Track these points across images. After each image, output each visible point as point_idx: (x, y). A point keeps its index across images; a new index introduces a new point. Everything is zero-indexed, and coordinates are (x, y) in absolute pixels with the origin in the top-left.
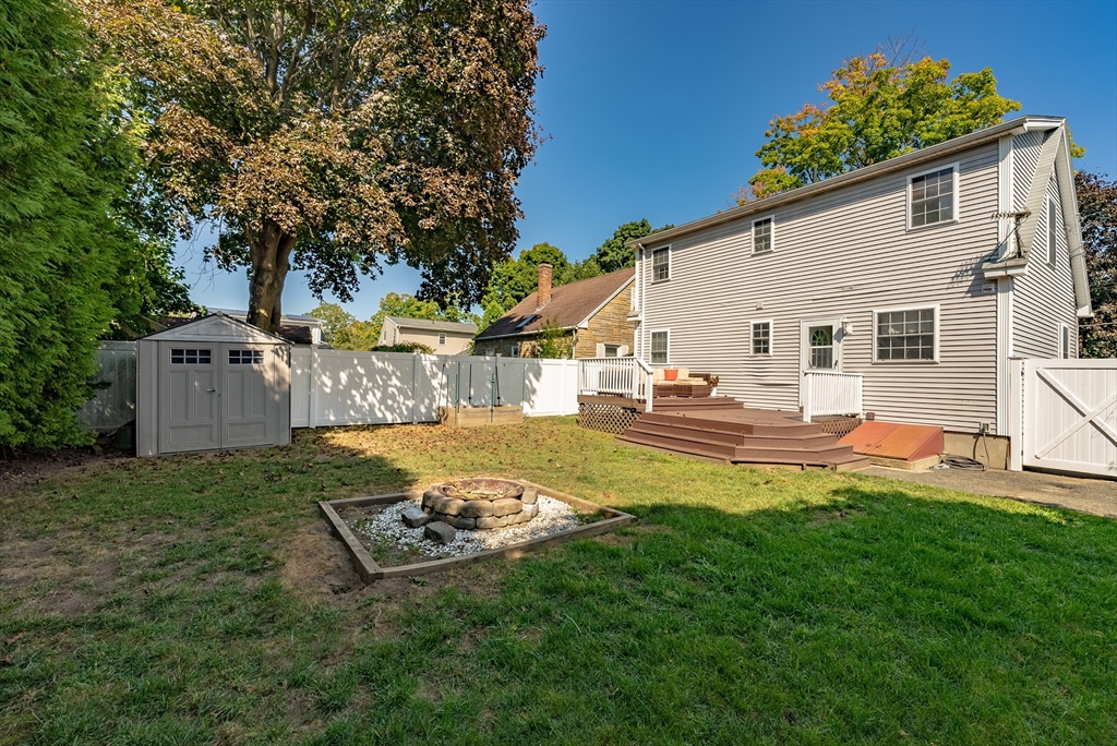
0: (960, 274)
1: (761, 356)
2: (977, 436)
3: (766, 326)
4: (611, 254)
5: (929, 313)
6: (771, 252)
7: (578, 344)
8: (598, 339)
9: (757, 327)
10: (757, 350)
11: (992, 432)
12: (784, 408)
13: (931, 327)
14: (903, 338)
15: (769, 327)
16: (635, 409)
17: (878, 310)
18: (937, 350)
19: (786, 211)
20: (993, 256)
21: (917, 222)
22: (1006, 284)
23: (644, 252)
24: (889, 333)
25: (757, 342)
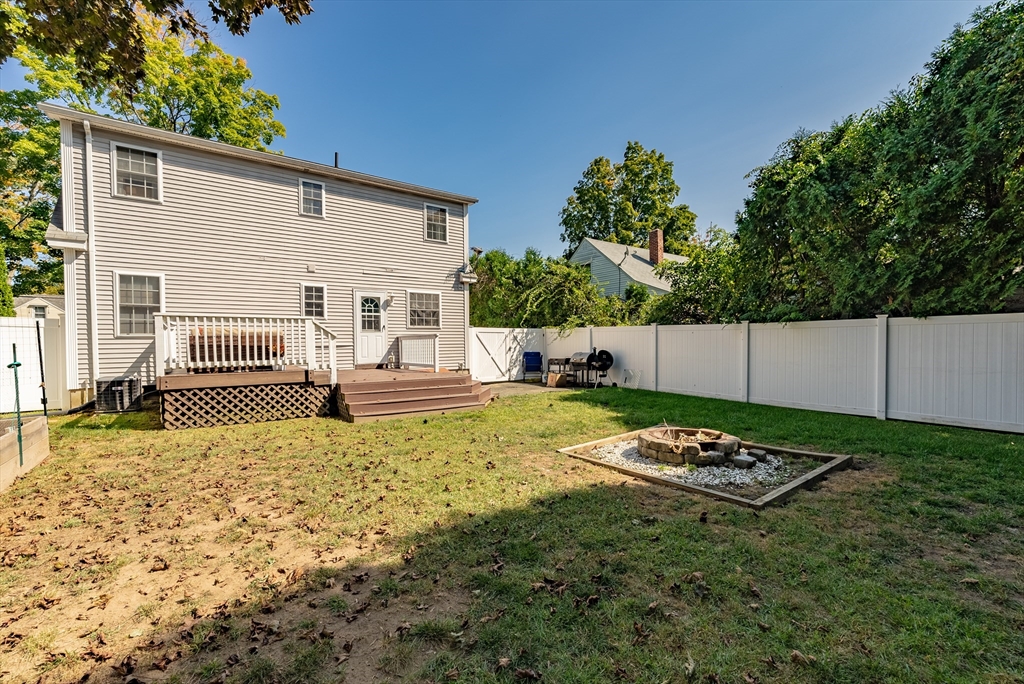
0: (449, 275)
2: (457, 371)
3: (320, 290)
5: (436, 297)
6: (322, 219)
10: (309, 313)
13: (437, 306)
14: (422, 312)
15: (322, 292)
16: (312, 383)
17: (410, 291)
18: (441, 320)
19: (336, 185)
20: (462, 270)
21: (429, 236)
22: (467, 286)
23: (89, 137)
24: (416, 307)
25: (308, 305)
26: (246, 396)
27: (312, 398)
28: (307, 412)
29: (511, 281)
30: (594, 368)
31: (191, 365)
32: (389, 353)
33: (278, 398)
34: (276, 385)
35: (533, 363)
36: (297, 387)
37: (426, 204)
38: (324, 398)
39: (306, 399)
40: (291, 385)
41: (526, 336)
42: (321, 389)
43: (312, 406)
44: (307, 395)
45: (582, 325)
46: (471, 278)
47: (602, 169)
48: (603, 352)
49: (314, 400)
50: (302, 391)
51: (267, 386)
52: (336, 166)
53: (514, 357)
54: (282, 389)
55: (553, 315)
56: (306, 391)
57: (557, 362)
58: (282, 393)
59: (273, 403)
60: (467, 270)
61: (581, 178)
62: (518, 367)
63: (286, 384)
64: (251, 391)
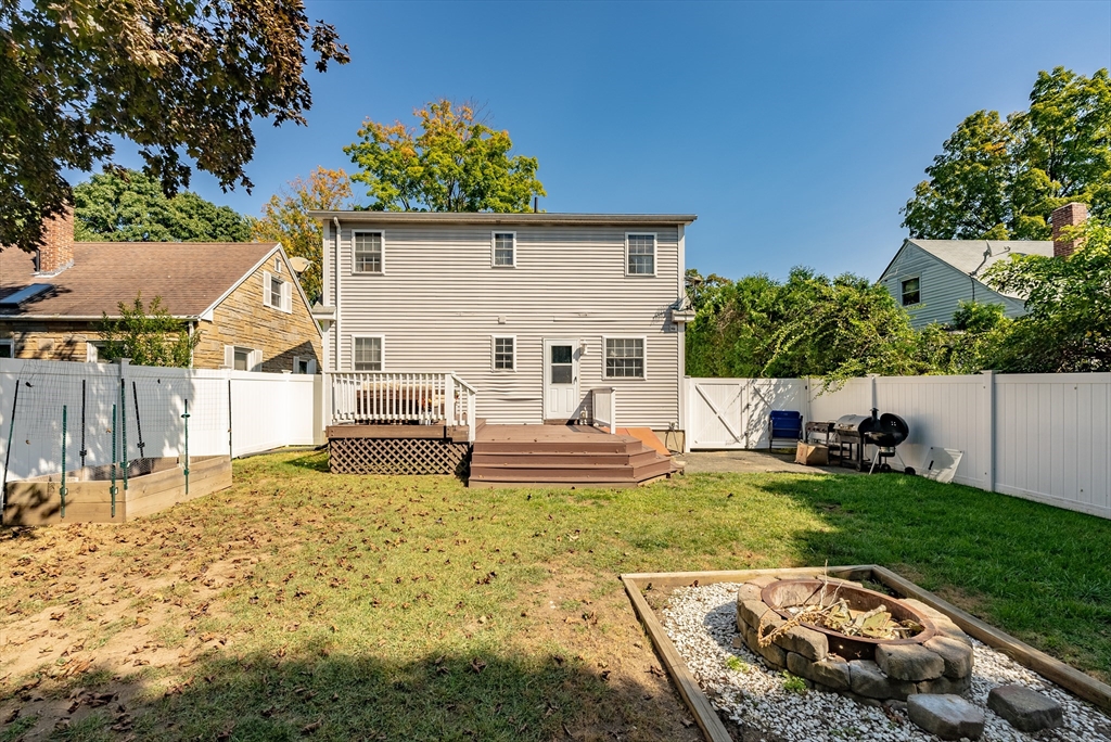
0: (658, 315)
1: (504, 371)
2: (667, 432)
3: (510, 341)
4: (91, 205)
5: (640, 342)
6: (513, 268)
7: (200, 346)
8: (227, 338)
9: (499, 341)
10: (499, 365)
11: (676, 428)
12: (529, 421)
13: (641, 353)
14: (622, 360)
15: (512, 343)
16: (451, 439)
17: (606, 336)
18: (645, 370)
19: (527, 231)
20: (676, 306)
21: (632, 269)
22: (682, 327)
23: (339, 230)
24: (614, 355)
25: (499, 357)
26: (392, 448)
27: (450, 455)
28: (446, 468)
29: (765, 315)
30: (870, 441)
31: (357, 417)
32: (581, 407)
33: (419, 452)
34: (418, 440)
35: (785, 426)
36: (436, 443)
37: (627, 234)
38: (463, 455)
39: (445, 456)
40: (431, 440)
41: (776, 390)
42: (459, 447)
43: (450, 464)
44: (445, 451)
45: (862, 374)
46: (686, 316)
47: (979, 130)
48: (888, 417)
49: (452, 457)
50: (441, 447)
51: (409, 440)
52: (535, 212)
53: (755, 417)
54: (423, 444)
55: (820, 360)
56: (445, 448)
57: (819, 427)
58: (423, 447)
59: (414, 456)
60: (683, 306)
61: (941, 152)
62: (761, 432)
63: (427, 439)
64: (396, 444)
